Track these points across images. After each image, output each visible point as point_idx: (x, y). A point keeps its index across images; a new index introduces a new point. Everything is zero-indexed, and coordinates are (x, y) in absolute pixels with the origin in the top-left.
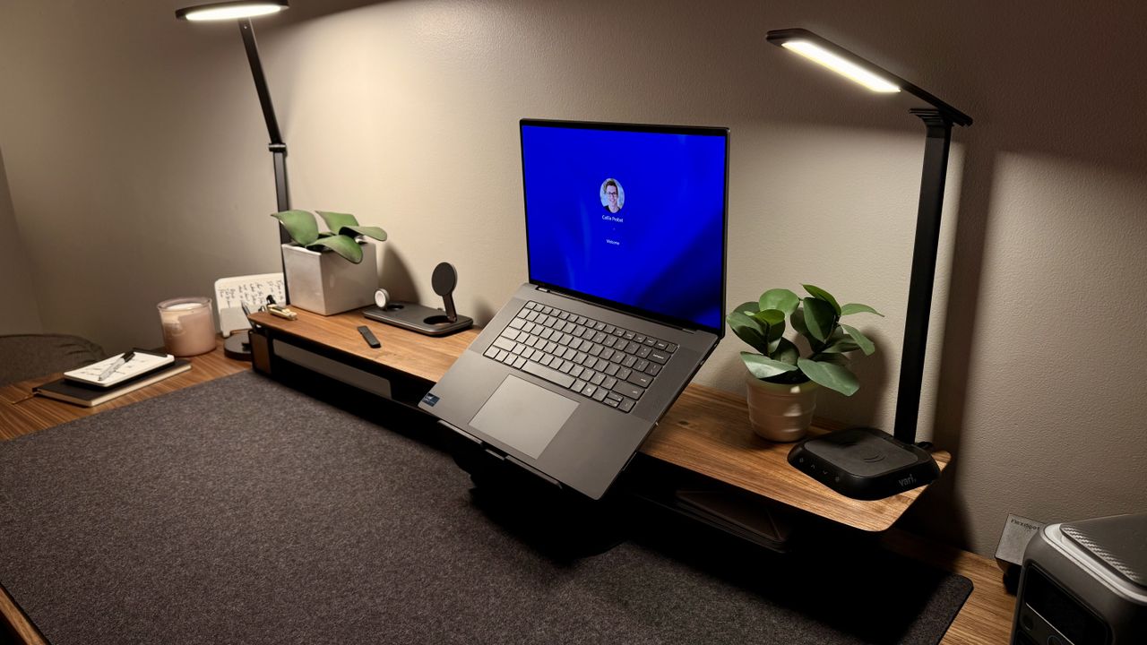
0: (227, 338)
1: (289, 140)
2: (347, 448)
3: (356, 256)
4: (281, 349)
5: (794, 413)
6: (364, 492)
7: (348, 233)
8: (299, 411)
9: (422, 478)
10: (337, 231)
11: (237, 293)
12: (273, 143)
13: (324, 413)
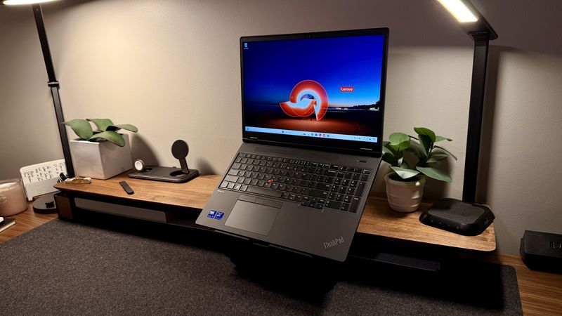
0: (31, 201)
1: (60, 78)
2: (144, 256)
3: (121, 142)
4: (80, 203)
5: (416, 196)
6: (171, 281)
7: (112, 129)
8: (101, 239)
9: (202, 266)
10: (104, 128)
11: (35, 174)
12: (51, 81)
13: (118, 238)
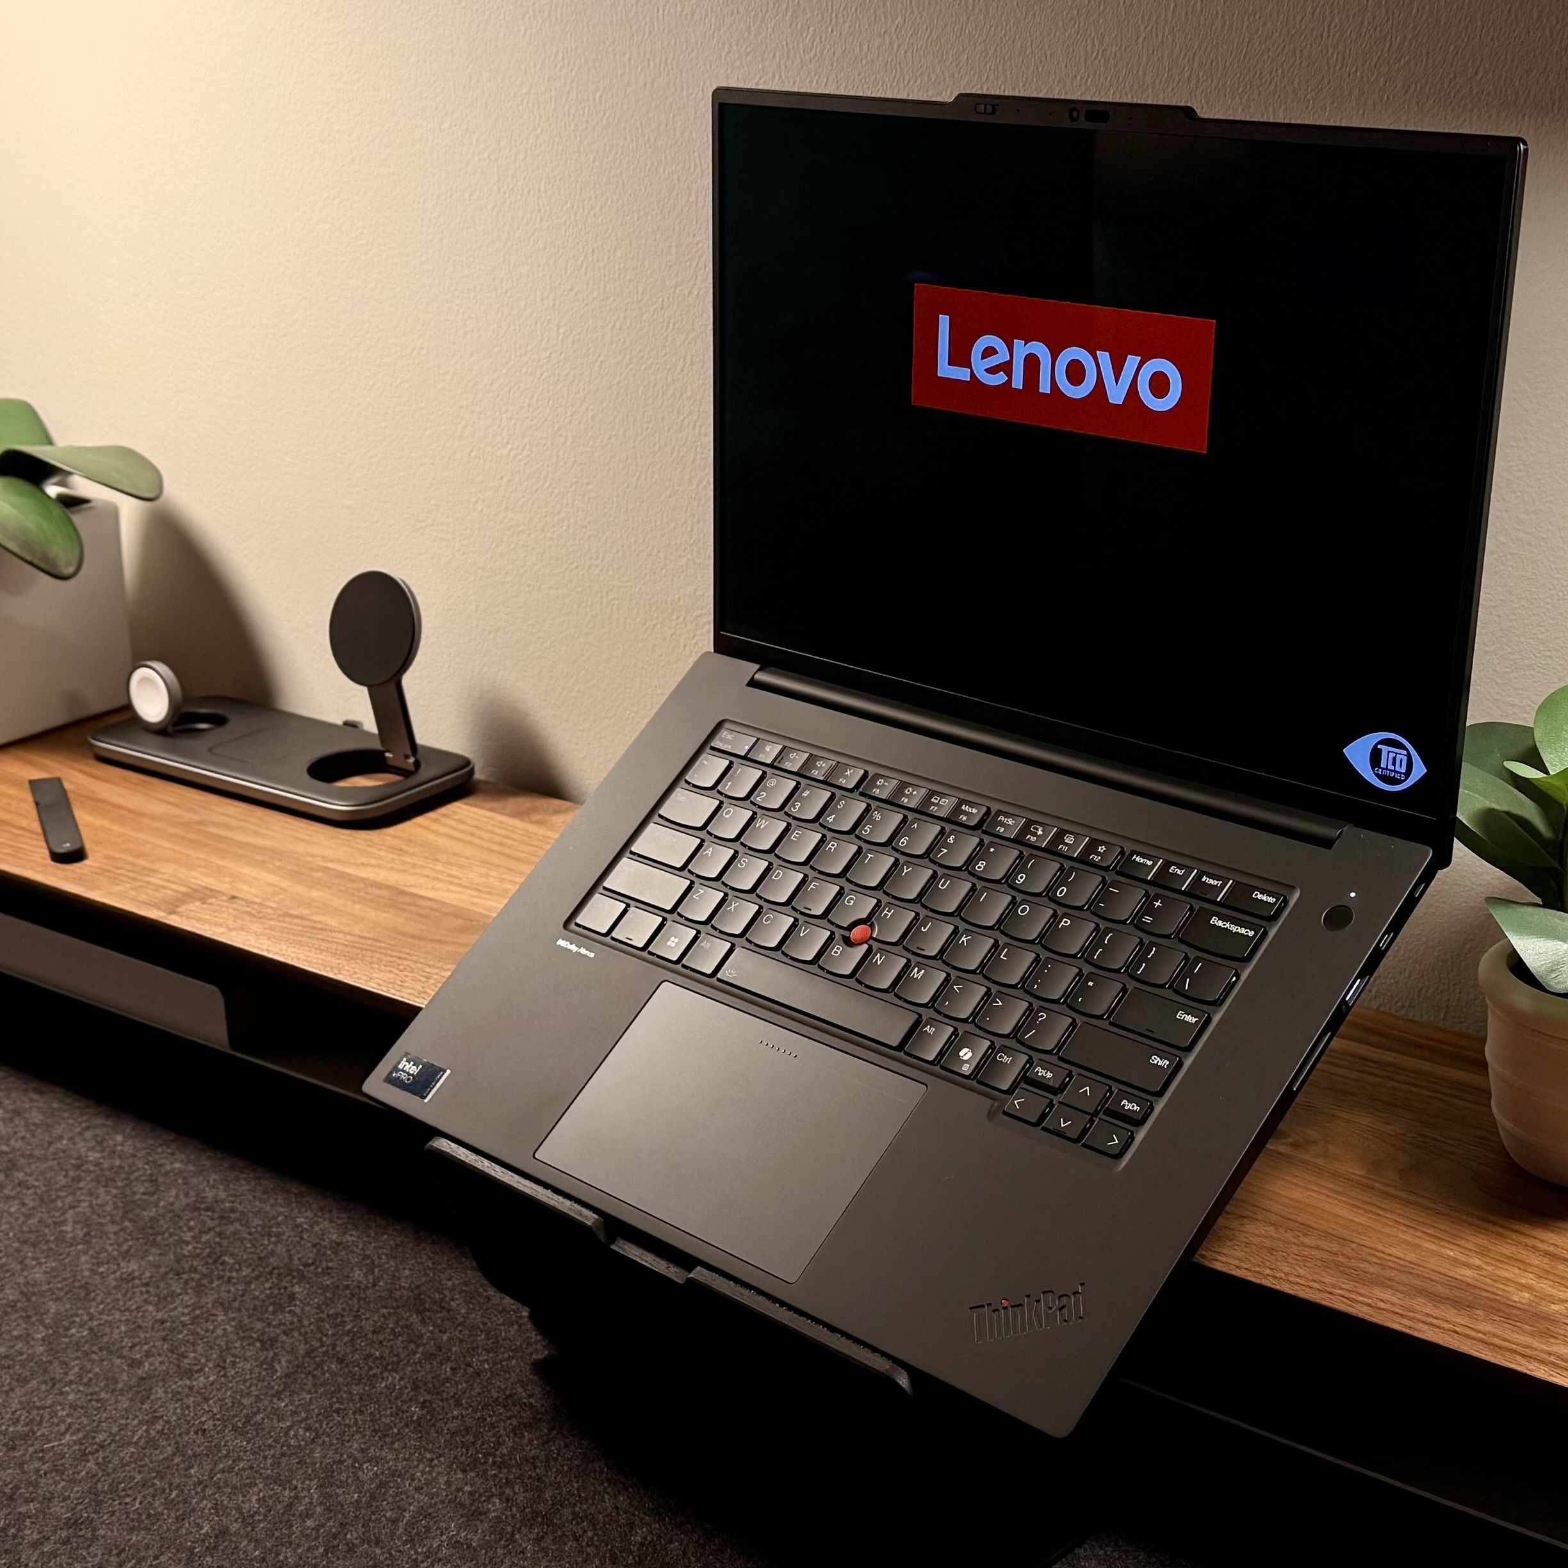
2: (86, 1222)
3: (61, 553)
6: (177, 1384)
7: (21, 469)
9: (368, 1326)
